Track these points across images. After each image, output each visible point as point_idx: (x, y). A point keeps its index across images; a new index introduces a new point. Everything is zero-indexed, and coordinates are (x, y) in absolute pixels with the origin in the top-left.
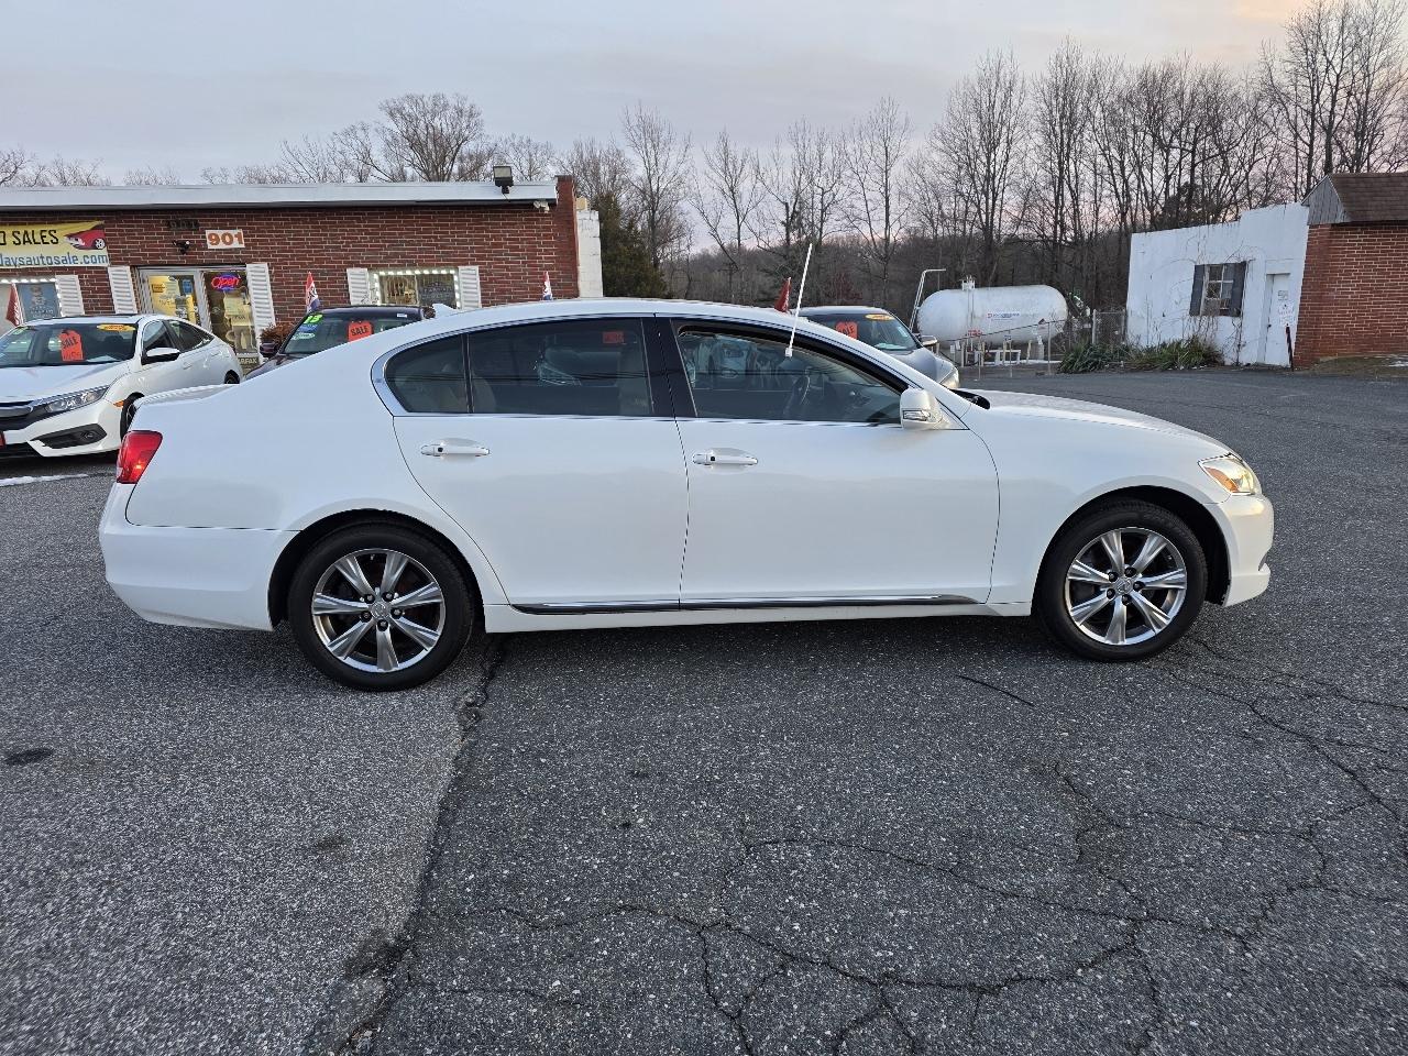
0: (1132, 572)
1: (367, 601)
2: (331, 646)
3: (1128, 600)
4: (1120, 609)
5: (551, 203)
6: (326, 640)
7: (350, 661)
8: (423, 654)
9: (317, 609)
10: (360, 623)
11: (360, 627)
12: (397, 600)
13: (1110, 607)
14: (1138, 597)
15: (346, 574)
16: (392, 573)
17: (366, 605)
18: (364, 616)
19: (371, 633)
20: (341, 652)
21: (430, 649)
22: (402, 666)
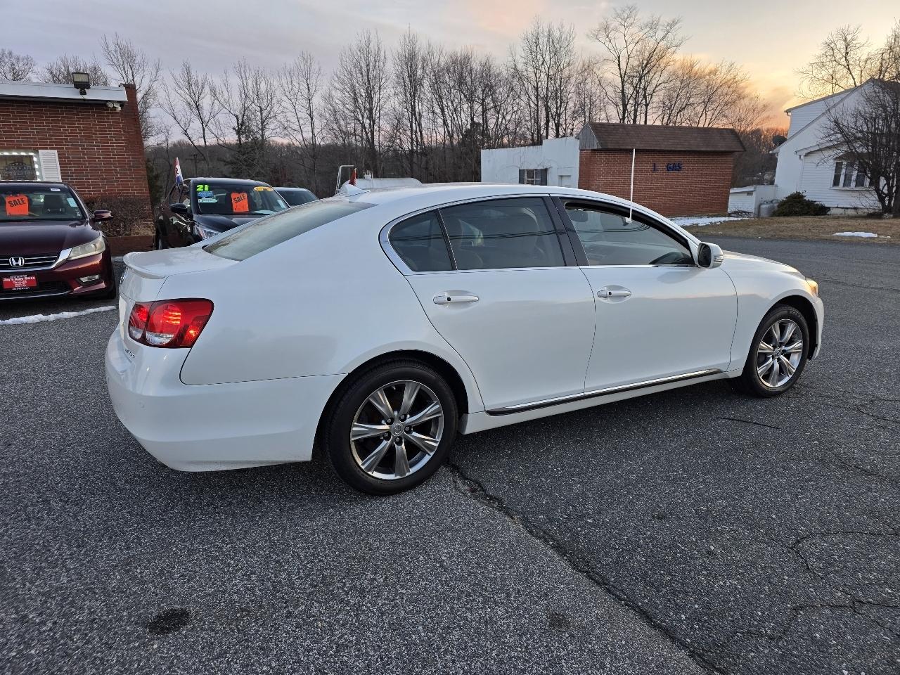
0: (781, 344)
1: (388, 424)
2: (363, 464)
3: (779, 359)
4: (777, 366)
5: (122, 103)
6: (360, 462)
7: (376, 474)
8: (427, 458)
9: (354, 436)
10: (384, 442)
11: (385, 444)
12: (409, 420)
13: (773, 366)
14: (782, 357)
15: (377, 405)
16: (408, 399)
17: (387, 427)
18: (387, 435)
19: (391, 449)
20: (369, 468)
21: (432, 454)
22: (412, 470)
